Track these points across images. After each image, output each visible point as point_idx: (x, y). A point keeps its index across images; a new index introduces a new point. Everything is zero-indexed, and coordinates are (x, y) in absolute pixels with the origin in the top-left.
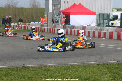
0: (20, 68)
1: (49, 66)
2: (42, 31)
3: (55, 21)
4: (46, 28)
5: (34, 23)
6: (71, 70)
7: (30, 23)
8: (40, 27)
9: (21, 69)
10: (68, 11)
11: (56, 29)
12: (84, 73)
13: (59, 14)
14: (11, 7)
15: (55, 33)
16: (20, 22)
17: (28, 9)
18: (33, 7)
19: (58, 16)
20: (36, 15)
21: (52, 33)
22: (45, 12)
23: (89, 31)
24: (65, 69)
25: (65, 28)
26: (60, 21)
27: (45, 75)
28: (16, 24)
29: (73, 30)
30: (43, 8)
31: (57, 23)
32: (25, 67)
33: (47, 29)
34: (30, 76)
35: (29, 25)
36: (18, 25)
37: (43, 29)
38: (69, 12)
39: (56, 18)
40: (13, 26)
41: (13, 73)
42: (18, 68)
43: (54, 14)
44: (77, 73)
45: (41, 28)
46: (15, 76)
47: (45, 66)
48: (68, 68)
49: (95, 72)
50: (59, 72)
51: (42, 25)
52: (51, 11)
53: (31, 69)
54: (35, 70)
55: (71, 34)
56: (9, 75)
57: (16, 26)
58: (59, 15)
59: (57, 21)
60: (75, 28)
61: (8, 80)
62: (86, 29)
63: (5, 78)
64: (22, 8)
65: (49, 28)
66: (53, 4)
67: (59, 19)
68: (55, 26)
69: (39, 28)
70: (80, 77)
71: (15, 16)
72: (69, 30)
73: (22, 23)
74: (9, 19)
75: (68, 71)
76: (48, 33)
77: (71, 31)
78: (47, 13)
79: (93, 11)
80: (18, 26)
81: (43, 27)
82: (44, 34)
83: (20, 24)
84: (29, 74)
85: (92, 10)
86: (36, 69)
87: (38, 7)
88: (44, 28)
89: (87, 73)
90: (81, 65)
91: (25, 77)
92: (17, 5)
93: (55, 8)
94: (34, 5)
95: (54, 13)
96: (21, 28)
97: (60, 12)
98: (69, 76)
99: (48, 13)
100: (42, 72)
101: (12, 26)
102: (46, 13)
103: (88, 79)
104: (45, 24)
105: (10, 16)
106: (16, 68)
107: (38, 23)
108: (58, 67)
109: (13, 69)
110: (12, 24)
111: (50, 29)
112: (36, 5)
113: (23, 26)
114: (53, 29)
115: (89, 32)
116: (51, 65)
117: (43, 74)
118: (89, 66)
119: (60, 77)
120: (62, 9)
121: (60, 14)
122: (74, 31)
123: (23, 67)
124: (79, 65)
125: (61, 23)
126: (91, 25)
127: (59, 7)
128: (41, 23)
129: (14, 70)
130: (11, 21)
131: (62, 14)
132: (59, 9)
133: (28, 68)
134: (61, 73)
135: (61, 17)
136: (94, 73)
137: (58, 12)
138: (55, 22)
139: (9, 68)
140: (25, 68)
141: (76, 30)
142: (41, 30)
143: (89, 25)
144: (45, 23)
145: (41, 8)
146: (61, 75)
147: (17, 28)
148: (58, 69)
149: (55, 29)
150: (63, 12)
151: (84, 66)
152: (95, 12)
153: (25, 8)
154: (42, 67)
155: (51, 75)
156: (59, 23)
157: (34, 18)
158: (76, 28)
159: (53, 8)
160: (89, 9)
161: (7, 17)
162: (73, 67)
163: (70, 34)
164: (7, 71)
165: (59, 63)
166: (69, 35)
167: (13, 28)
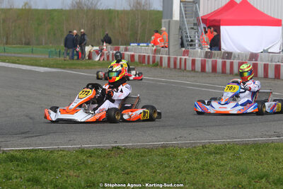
0: (106, 150)
1: (173, 146)
2: (157, 65)
3: (187, 41)
4: (165, 57)
5: (139, 45)
6: (224, 156)
7: (129, 45)
8: (151, 55)
9: (109, 152)
10: (218, 18)
11: (189, 59)
12: (255, 163)
13: (195, 24)
14: (85, 8)
15: (187, 69)
16: (105, 44)
17: (125, 12)
18: (134, 9)
19: (193, 28)
20: (142, 26)
21: (180, 68)
22: (163, 21)
23: (265, 65)
24: (210, 153)
25: (210, 57)
26: (197, 41)
27: (166, 167)
28: (97, 48)
29: (228, 61)
30: (159, 11)
31: (191, 45)
32: (118, 148)
33: (169, 59)
34: (129, 169)
35: (126, 50)
36: (102, 50)
37: (158, 59)
38: (220, 21)
39: (188, 34)
40: (90, 52)
41: (90, 161)
42: (102, 150)
43: (184, 24)
44: (238, 163)
45: (154, 57)
46: (96, 169)
47: (163, 146)
48: (219, 151)
49: (281, 160)
50: (196, 159)
51: (156, 51)
52: (176, 16)
53: (132, 152)
54: (142, 156)
55: (224, 72)
56: (82, 166)
57: (97, 52)
58: (195, 27)
59: (192, 41)
60: (232, 57)
61: (79, 179)
62: (259, 59)
63: (71, 172)
64: (110, 12)
65: (172, 57)
66: (181, 2)
67: (195, 37)
68: (186, 53)
69: (149, 57)
70: (246, 172)
71: (94, 29)
72: (220, 61)
73: (109, 46)
74: (80, 35)
75: (218, 156)
76: (171, 69)
77: (224, 64)
78: (167, 24)
79: (276, 17)
80: (100, 52)
81: (158, 56)
82: (163, 71)
83: (105, 48)
84: (127, 164)
85: (272, 16)
86: (143, 153)
87: (147, 8)
88: (161, 58)
89: (262, 162)
90: (247, 144)
91: (119, 170)
92: (99, 4)
93: (185, 11)
94: (139, 4)
95: (183, 21)
96: (108, 57)
97: (198, 19)
98: (219, 169)
99: (169, 21)
100: (158, 159)
101: (87, 54)
102: (165, 22)
103: (266, 176)
104: (163, 47)
105: (82, 31)
106: (97, 149)
107: (148, 46)
108: (195, 147)
109: (91, 153)
110: (88, 49)
111: (175, 59)
112: (143, 3)
113: (111, 52)
114: (181, 59)
115: (266, 67)
116: (178, 144)
117: (160, 164)
118: (266, 145)
119: (200, 172)
120: (201, 14)
121: (197, 24)
122: (232, 64)
123: (113, 147)
124: (243, 144)
125: (200, 45)
126: (269, 51)
127: (196, 8)
128: (153, 46)
129: (93, 155)
130: (84, 40)
131: (202, 25)
132: (196, 13)
133: (126, 150)
134: (200, 162)
135: (200, 31)
136: (280, 163)
137: (193, 20)
138: (185, 43)
139: (82, 151)
140: (119, 151)
141: (236, 62)
142: (154, 62)
143: (265, 51)
144: (163, 45)
145: (154, 11)
146: (203, 166)
147: (97, 58)
148: (194, 152)
149: (185, 59)
150: (205, 20)
151: (256, 146)
152: (281, 21)
153: (118, 11)
154: (157, 148)
155: (179, 167)
156: (195, 45)
157: (137, 33)
158: (235, 57)
159: (181, 10)
160: (265, 13)
161: (75, 32)
162: (229, 148)
163: (221, 71)
164: (77, 157)
165: (197, 139)
166: (219, 73)
167: (90, 57)
